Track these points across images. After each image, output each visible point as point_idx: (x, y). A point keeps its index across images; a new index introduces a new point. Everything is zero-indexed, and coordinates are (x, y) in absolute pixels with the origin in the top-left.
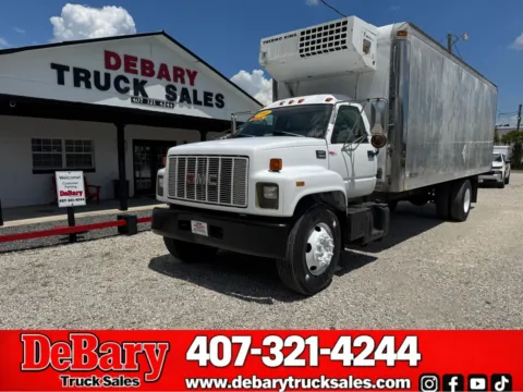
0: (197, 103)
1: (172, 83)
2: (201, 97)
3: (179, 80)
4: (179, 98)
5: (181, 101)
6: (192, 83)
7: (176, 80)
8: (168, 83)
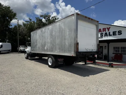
0: (110, 35)
1: (102, 32)
2: (111, 33)
3: (104, 31)
4: (104, 35)
5: (105, 36)
6: (108, 31)
7: (103, 31)
8: (101, 33)
